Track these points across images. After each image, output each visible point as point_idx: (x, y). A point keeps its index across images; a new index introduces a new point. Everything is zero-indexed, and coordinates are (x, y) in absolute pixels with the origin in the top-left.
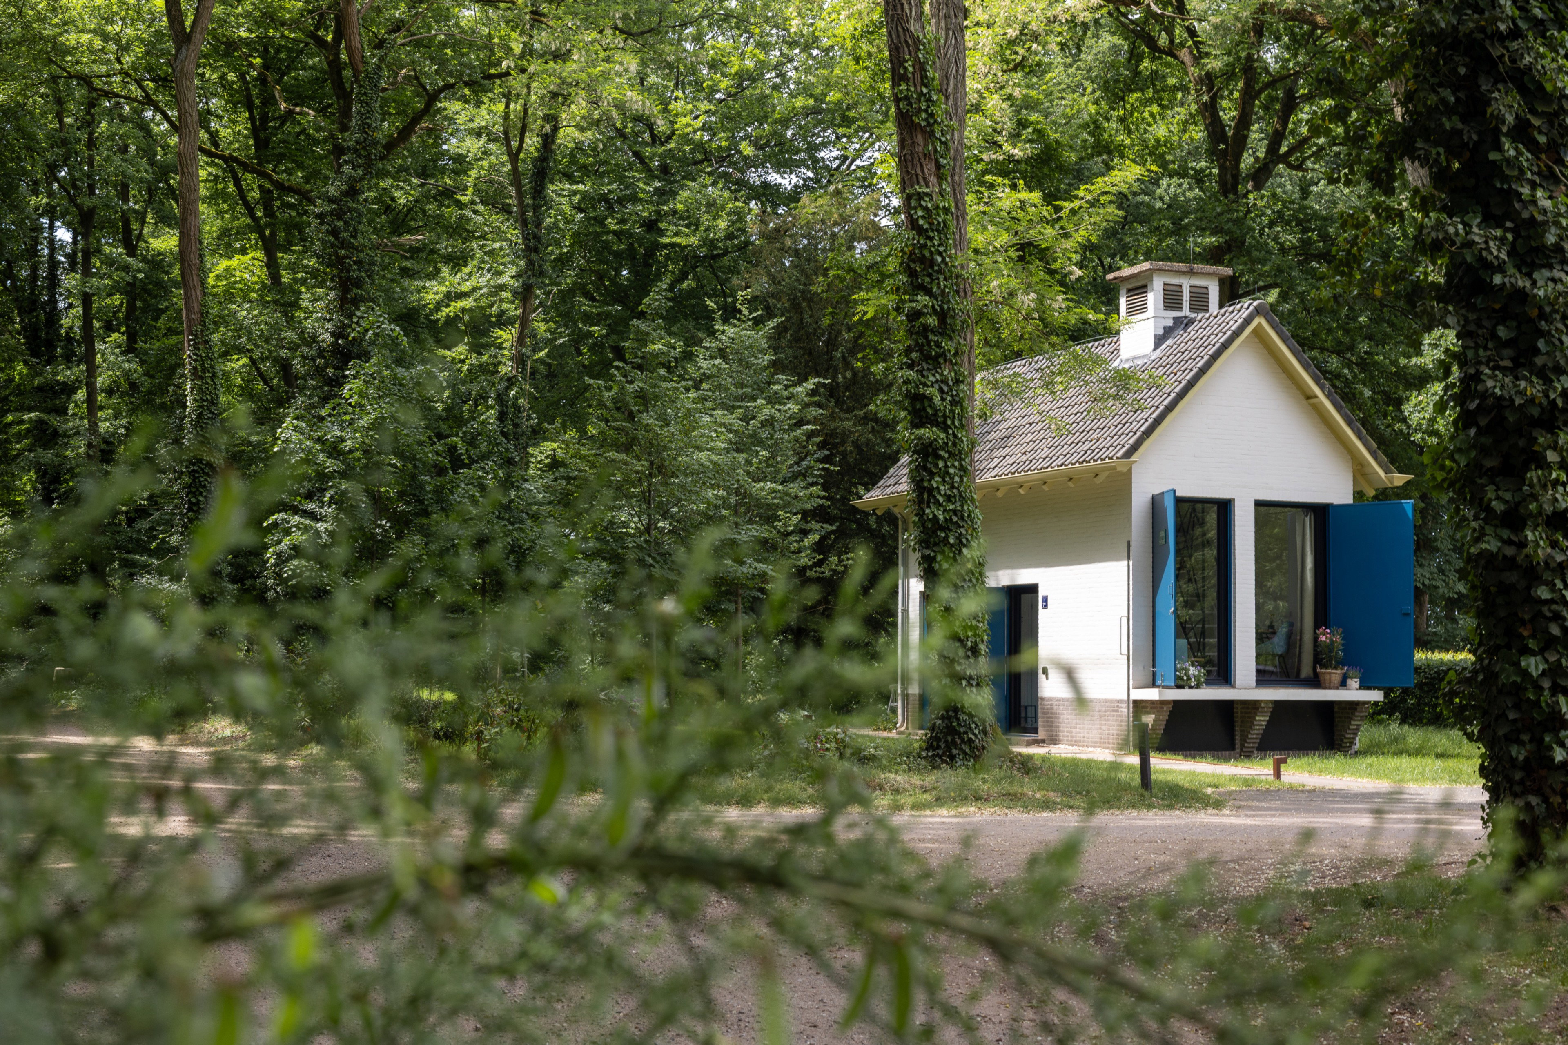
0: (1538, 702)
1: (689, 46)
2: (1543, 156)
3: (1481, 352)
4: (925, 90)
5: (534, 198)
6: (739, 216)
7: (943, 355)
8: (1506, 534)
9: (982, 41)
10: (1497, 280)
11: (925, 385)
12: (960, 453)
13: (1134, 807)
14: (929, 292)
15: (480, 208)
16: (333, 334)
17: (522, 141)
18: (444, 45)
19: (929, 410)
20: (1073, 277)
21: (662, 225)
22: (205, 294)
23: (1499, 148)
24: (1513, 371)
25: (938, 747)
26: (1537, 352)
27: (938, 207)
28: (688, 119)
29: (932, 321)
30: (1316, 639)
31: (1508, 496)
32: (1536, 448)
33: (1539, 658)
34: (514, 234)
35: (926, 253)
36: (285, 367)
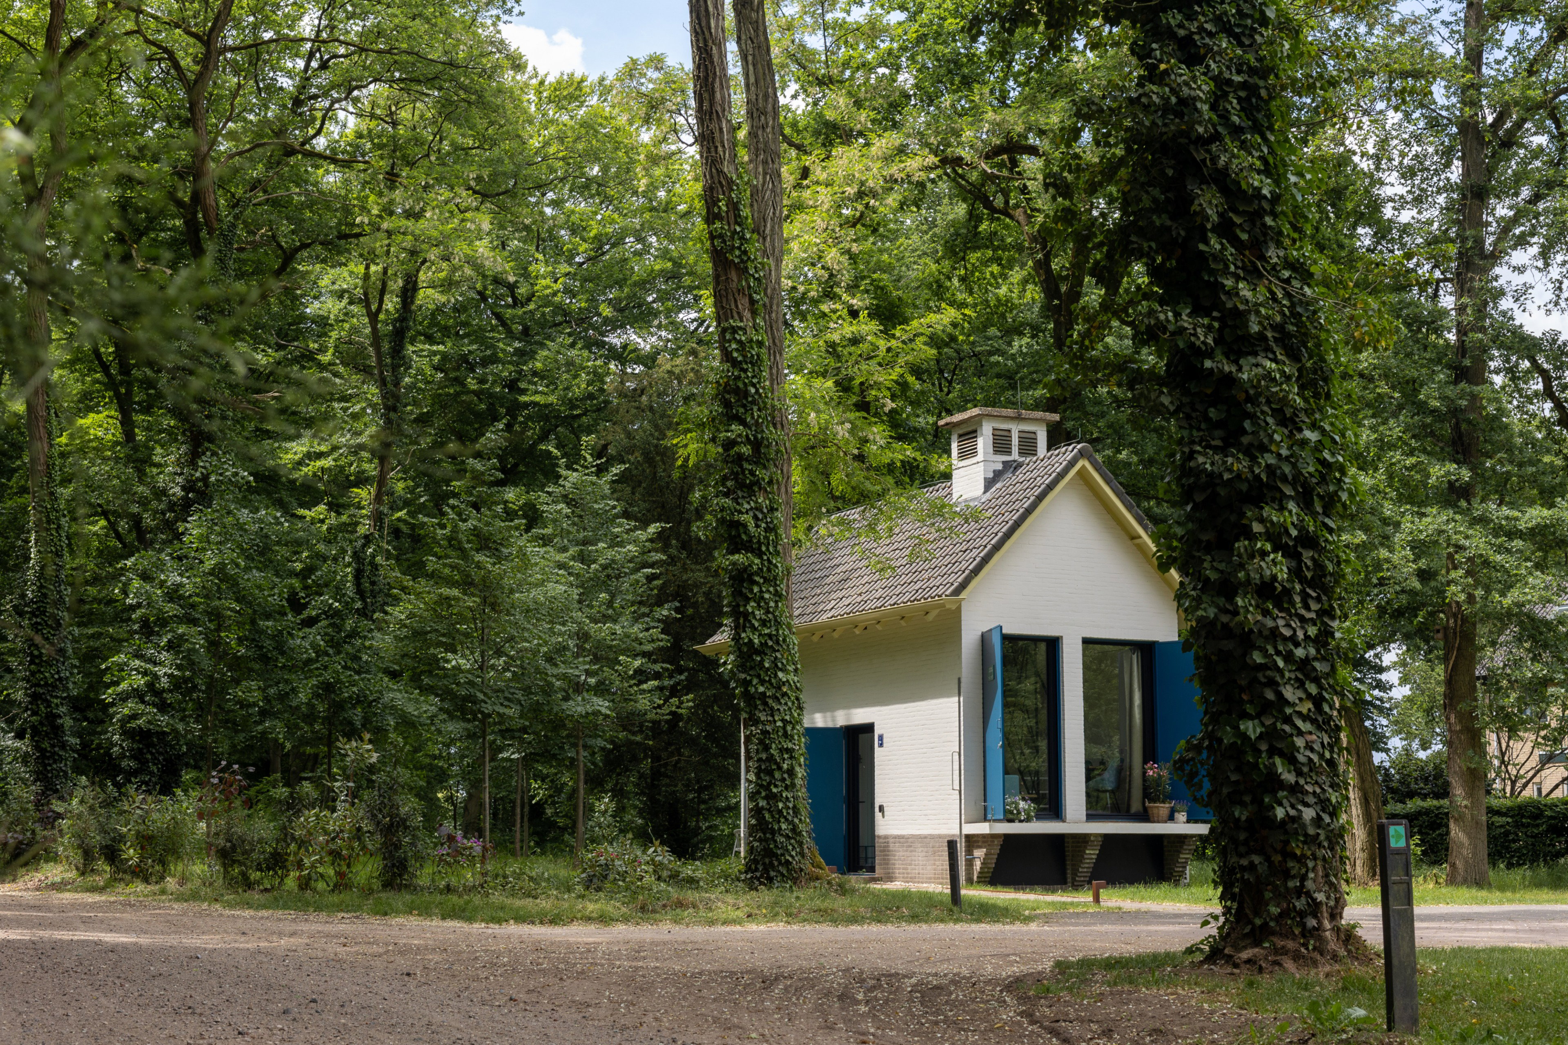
0: (1256, 764)
1: (548, 211)
2: (1247, 253)
3: (1195, 433)
4: (738, 229)
5: (393, 358)
6: (598, 377)
7: (757, 483)
8: (1221, 601)
9: (821, 198)
10: (1208, 364)
11: (740, 512)
12: (775, 578)
13: (942, 921)
14: (743, 422)
15: (341, 369)
16: (183, 488)
17: (381, 302)
18: (302, 206)
19: (744, 537)
20: (887, 410)
21: (522, 385)
22: (51, 446)
23: (1207, 243)
24: (1223, 450)
25: (756, 870)
26: (1244, 432)
27: (751, 341)
28: (548, 281)
29: (746, 450)
30: (1144, 773)
31: (1222, 566)
32: (1244, 522)
33: (1256, 721)
34: (373, 391)
35: (741, 385)
36: (136, 522)
